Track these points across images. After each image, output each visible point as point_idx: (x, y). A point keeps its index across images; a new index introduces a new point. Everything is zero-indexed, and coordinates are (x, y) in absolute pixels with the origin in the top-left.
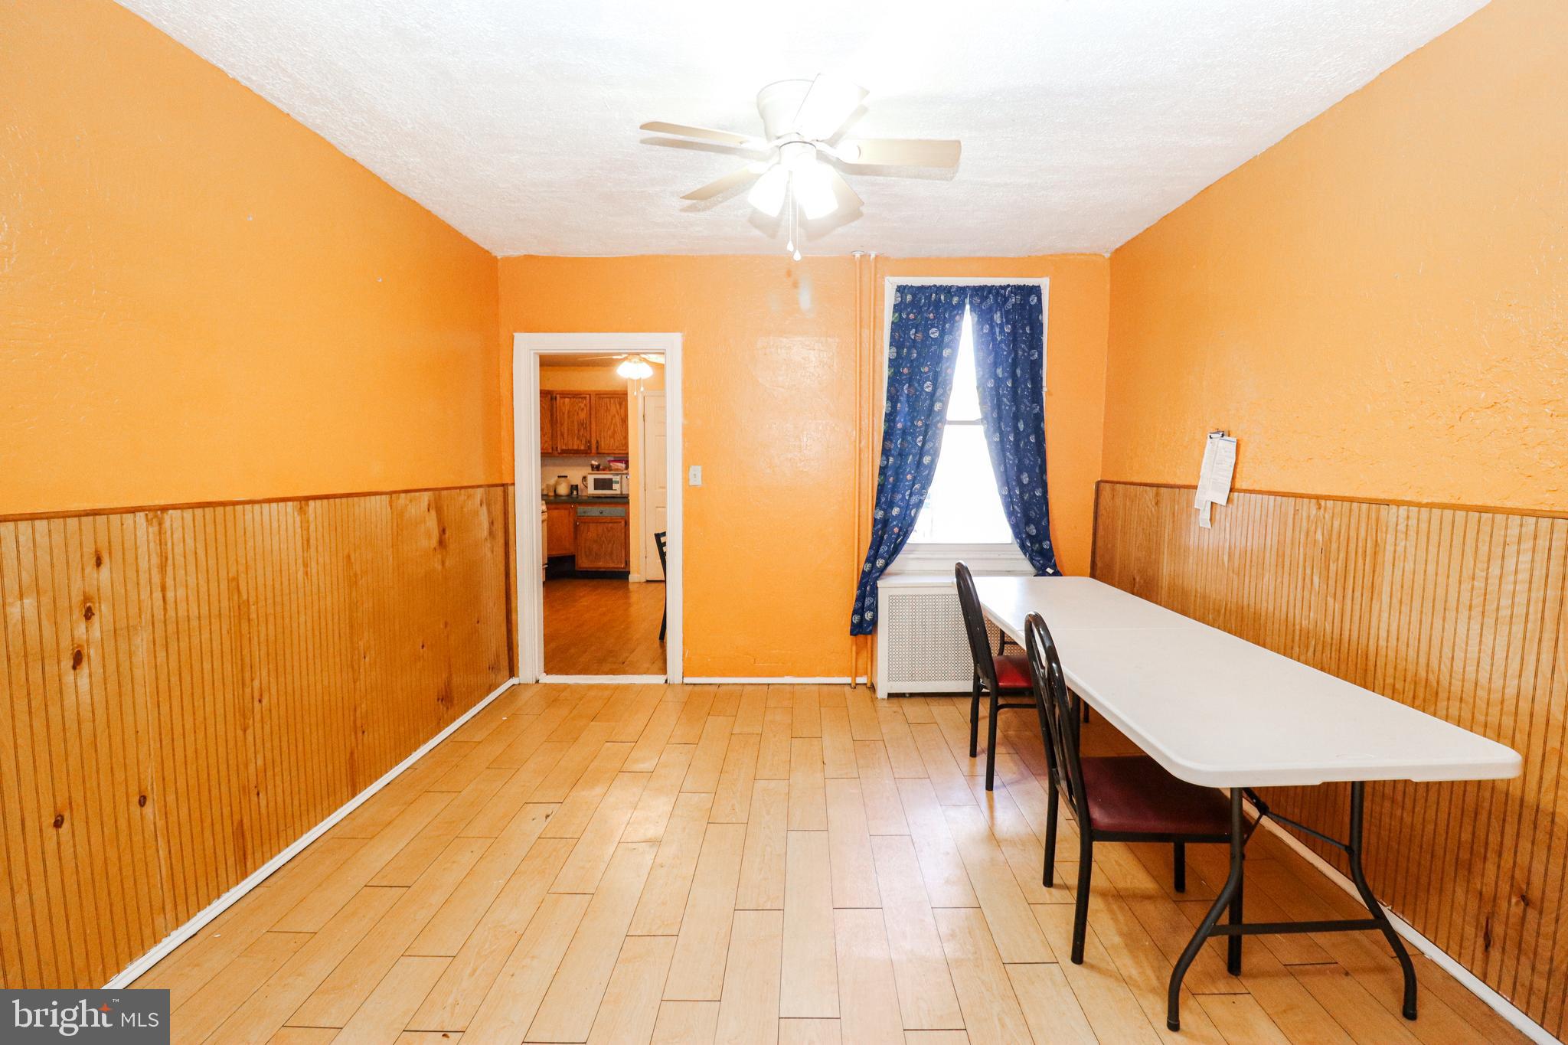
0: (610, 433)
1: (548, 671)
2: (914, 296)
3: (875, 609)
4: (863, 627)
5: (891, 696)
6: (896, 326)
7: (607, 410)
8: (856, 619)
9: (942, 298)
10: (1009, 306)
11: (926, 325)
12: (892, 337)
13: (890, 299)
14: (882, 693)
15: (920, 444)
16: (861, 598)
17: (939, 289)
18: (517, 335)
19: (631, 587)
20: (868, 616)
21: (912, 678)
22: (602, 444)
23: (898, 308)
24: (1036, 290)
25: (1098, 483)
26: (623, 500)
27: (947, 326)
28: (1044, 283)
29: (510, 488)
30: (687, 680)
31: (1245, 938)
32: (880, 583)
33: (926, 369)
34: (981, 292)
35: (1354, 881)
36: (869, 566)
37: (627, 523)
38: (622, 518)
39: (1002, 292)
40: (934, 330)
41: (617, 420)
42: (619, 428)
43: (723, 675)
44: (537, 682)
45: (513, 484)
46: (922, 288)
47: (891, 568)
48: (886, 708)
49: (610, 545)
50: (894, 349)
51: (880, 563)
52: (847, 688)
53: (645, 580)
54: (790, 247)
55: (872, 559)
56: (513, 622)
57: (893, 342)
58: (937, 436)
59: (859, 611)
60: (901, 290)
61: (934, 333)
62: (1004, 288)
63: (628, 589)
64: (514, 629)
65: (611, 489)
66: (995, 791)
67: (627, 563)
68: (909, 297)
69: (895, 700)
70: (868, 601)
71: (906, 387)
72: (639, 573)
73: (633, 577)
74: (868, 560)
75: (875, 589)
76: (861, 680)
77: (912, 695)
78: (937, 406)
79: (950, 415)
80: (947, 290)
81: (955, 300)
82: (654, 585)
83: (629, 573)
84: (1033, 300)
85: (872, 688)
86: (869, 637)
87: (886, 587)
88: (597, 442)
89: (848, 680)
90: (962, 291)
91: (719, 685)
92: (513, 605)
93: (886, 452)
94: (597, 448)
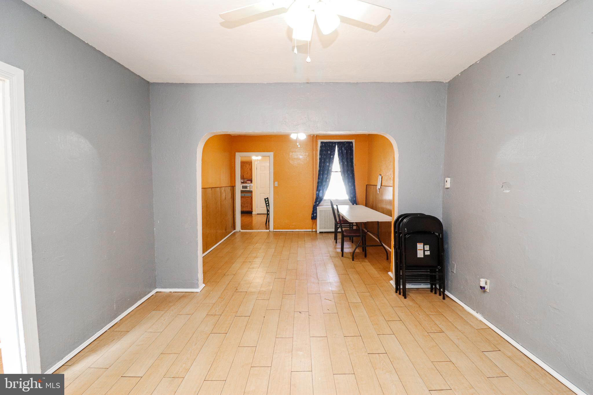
0: (247, 173)
1: (242, 229)
2: (325, 144)
3: (316, 213)
4: (314, 218)
5: (320, 232)
6: (321, 151)
7: (246, 167)
8: (312, 216)
9: (331, 144)
10: (346, 146)
11: (327, 150)
12: (320, 153)
13: (319, 145)
14: (318, 232)
15: (326, 177)
16: (313, 211)
17: (330, 142)
18: (236, 153)
19: (253, 215)
20: (315, 215)
21: (325, 228)
22: (244, 176)
23: (321, 147)
24: (352, 143)
25: (367, 185)
26: (251, 192)
27: (332, 150)
28: (353, 141)
29: (234, 187)
30: (274, 230)
31: (367, 247)
32: (317, 207)
33: (327, 160)
34: (339, 143)
35: (378, 239)
36: (315, 204)
37: (252, 198)
38: (250, 196)
39: (344, 143)
40: (329, 151)
41: (249, 169)
42: (249, 172)
43: (282, 229)
44: (240, 231)
45: (235, 186)
46: (326, 142)
47: (320, 204)
48: (319, 236)
49: (247, 204)
50: (320, 156)
51: (317, 203)
52: (311, 232)
53: (256, 214)
54: (298, 144)
55: (316, 202)
56: (235, 217)
57: (320, 154)
58: (330, 174)
59: (313, 214)
60: (322, 143)
61: (329, 152)
62: (344, 142)
63: (252, 216)
64: (235, 219)
65: (247, 188)
66: (337, 244)
67: (252, 209)
68: (323, 144)
69: (321, 234)
70: (315, 211)
71: (323, 164)
72: (255, 212)
73: (254, 213)
74: (315, 203)
75: (316, 209)
76: (314, 230)
77: (325, 232)
78: (330, 168)
79: (333, 170)
80: (332, 143)
81: (334, 145)
82: (259, 215)
83: (252, 212)
84: (351, 145)
85: (316, 231)
86: (315, 220)
87: (319, 209)
88: (243, 175)
89: (311, 230)
90: (335, 143)
91: (282, 231)
92: (235, 213)
93: (319, 178)
94: (243, 177)
